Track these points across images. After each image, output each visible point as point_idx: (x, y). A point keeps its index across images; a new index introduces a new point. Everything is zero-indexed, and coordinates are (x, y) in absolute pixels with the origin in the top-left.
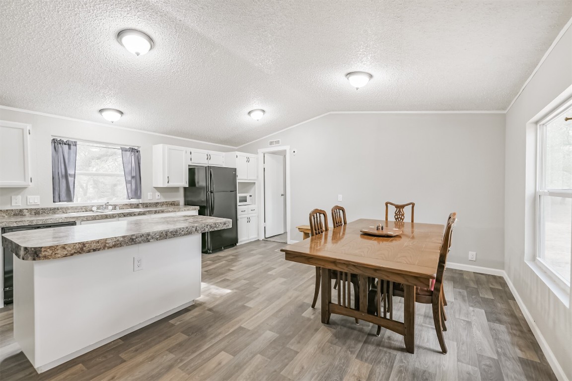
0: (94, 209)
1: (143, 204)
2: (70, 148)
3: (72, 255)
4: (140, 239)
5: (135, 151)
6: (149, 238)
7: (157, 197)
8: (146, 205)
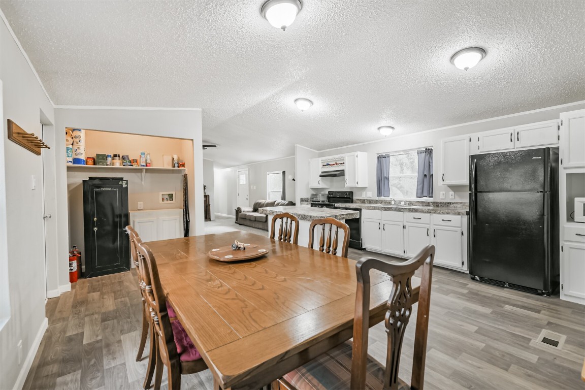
1: (433, 203)
5: (429, 152)
7: (451, 197)
8: (437, 204)
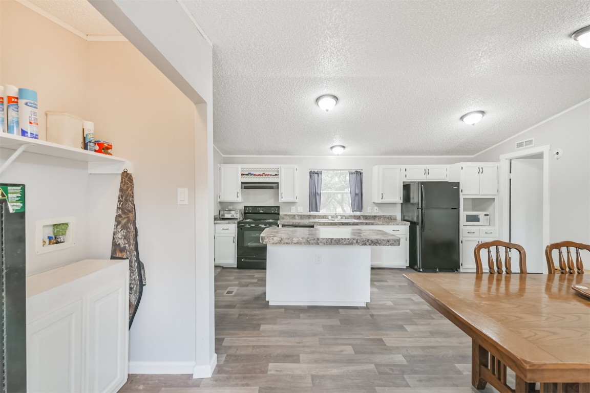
0: (330, 217)
2: (318, 176)
3: (276, 244)
4: (313, 242)
5: (359, 174)
6: (319, 242)
7: (376, 211)
8: (366, 217)
